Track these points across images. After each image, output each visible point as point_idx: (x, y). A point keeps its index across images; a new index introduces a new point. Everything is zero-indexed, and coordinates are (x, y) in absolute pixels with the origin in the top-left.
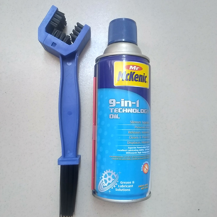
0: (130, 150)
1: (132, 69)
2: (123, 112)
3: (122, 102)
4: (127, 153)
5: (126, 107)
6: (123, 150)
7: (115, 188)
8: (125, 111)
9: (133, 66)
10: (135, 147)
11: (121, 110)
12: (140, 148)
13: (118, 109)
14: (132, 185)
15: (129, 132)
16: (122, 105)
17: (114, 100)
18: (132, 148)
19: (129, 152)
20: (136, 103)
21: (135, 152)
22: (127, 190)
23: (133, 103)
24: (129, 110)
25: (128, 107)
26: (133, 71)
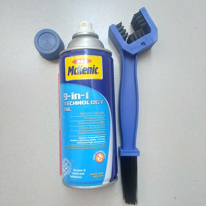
0: (81, 140)
1: (80, 63)
2: (74, 104)
3: (72, 95)
4: (78, 143)
5: (76, 100)
6: (74, 140)
7: (70, 175)
8: (75, 104)
9: (80, 60)
10: (85, 137)
11: (72, 103)
12: (92, 138)
13: (69, 102)
14: (84, 173)
15: (79, 123)
16: (73, 99)
17: (66, 94)
18: (82, 138)
19: (80, 142)
20: (85, 95)
21: (85, 142)
22: (79, 177)
23: (82, 95)
24: (78, 102)
25: (77, 100)
26: (80, 65)
